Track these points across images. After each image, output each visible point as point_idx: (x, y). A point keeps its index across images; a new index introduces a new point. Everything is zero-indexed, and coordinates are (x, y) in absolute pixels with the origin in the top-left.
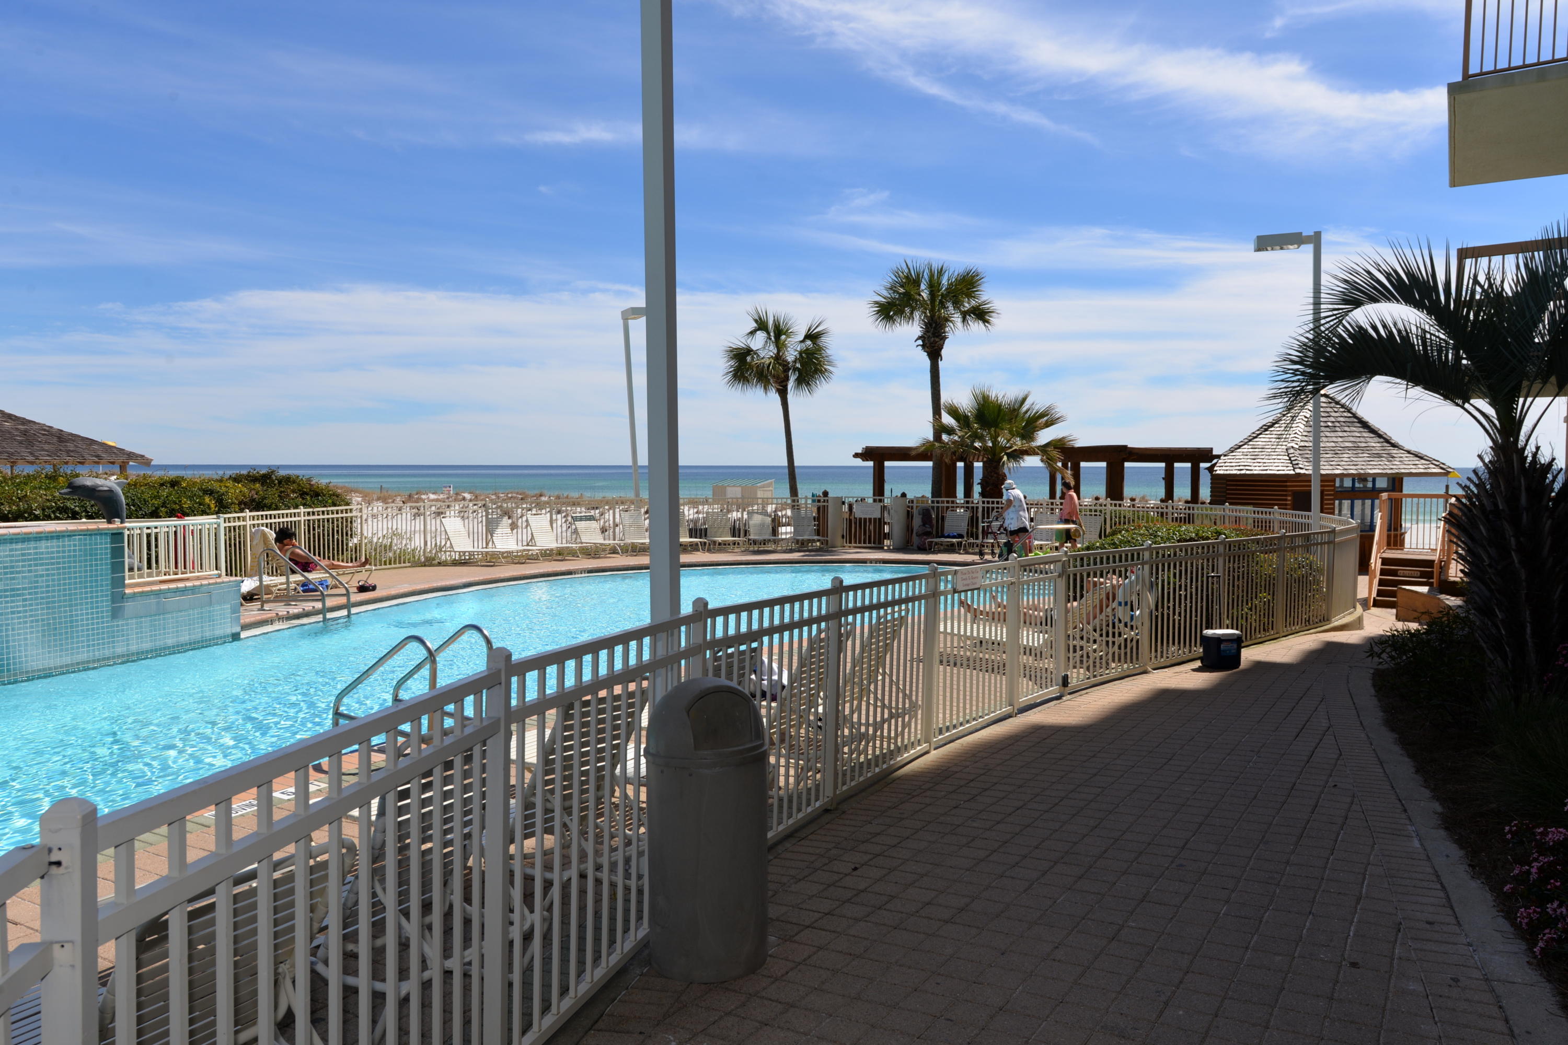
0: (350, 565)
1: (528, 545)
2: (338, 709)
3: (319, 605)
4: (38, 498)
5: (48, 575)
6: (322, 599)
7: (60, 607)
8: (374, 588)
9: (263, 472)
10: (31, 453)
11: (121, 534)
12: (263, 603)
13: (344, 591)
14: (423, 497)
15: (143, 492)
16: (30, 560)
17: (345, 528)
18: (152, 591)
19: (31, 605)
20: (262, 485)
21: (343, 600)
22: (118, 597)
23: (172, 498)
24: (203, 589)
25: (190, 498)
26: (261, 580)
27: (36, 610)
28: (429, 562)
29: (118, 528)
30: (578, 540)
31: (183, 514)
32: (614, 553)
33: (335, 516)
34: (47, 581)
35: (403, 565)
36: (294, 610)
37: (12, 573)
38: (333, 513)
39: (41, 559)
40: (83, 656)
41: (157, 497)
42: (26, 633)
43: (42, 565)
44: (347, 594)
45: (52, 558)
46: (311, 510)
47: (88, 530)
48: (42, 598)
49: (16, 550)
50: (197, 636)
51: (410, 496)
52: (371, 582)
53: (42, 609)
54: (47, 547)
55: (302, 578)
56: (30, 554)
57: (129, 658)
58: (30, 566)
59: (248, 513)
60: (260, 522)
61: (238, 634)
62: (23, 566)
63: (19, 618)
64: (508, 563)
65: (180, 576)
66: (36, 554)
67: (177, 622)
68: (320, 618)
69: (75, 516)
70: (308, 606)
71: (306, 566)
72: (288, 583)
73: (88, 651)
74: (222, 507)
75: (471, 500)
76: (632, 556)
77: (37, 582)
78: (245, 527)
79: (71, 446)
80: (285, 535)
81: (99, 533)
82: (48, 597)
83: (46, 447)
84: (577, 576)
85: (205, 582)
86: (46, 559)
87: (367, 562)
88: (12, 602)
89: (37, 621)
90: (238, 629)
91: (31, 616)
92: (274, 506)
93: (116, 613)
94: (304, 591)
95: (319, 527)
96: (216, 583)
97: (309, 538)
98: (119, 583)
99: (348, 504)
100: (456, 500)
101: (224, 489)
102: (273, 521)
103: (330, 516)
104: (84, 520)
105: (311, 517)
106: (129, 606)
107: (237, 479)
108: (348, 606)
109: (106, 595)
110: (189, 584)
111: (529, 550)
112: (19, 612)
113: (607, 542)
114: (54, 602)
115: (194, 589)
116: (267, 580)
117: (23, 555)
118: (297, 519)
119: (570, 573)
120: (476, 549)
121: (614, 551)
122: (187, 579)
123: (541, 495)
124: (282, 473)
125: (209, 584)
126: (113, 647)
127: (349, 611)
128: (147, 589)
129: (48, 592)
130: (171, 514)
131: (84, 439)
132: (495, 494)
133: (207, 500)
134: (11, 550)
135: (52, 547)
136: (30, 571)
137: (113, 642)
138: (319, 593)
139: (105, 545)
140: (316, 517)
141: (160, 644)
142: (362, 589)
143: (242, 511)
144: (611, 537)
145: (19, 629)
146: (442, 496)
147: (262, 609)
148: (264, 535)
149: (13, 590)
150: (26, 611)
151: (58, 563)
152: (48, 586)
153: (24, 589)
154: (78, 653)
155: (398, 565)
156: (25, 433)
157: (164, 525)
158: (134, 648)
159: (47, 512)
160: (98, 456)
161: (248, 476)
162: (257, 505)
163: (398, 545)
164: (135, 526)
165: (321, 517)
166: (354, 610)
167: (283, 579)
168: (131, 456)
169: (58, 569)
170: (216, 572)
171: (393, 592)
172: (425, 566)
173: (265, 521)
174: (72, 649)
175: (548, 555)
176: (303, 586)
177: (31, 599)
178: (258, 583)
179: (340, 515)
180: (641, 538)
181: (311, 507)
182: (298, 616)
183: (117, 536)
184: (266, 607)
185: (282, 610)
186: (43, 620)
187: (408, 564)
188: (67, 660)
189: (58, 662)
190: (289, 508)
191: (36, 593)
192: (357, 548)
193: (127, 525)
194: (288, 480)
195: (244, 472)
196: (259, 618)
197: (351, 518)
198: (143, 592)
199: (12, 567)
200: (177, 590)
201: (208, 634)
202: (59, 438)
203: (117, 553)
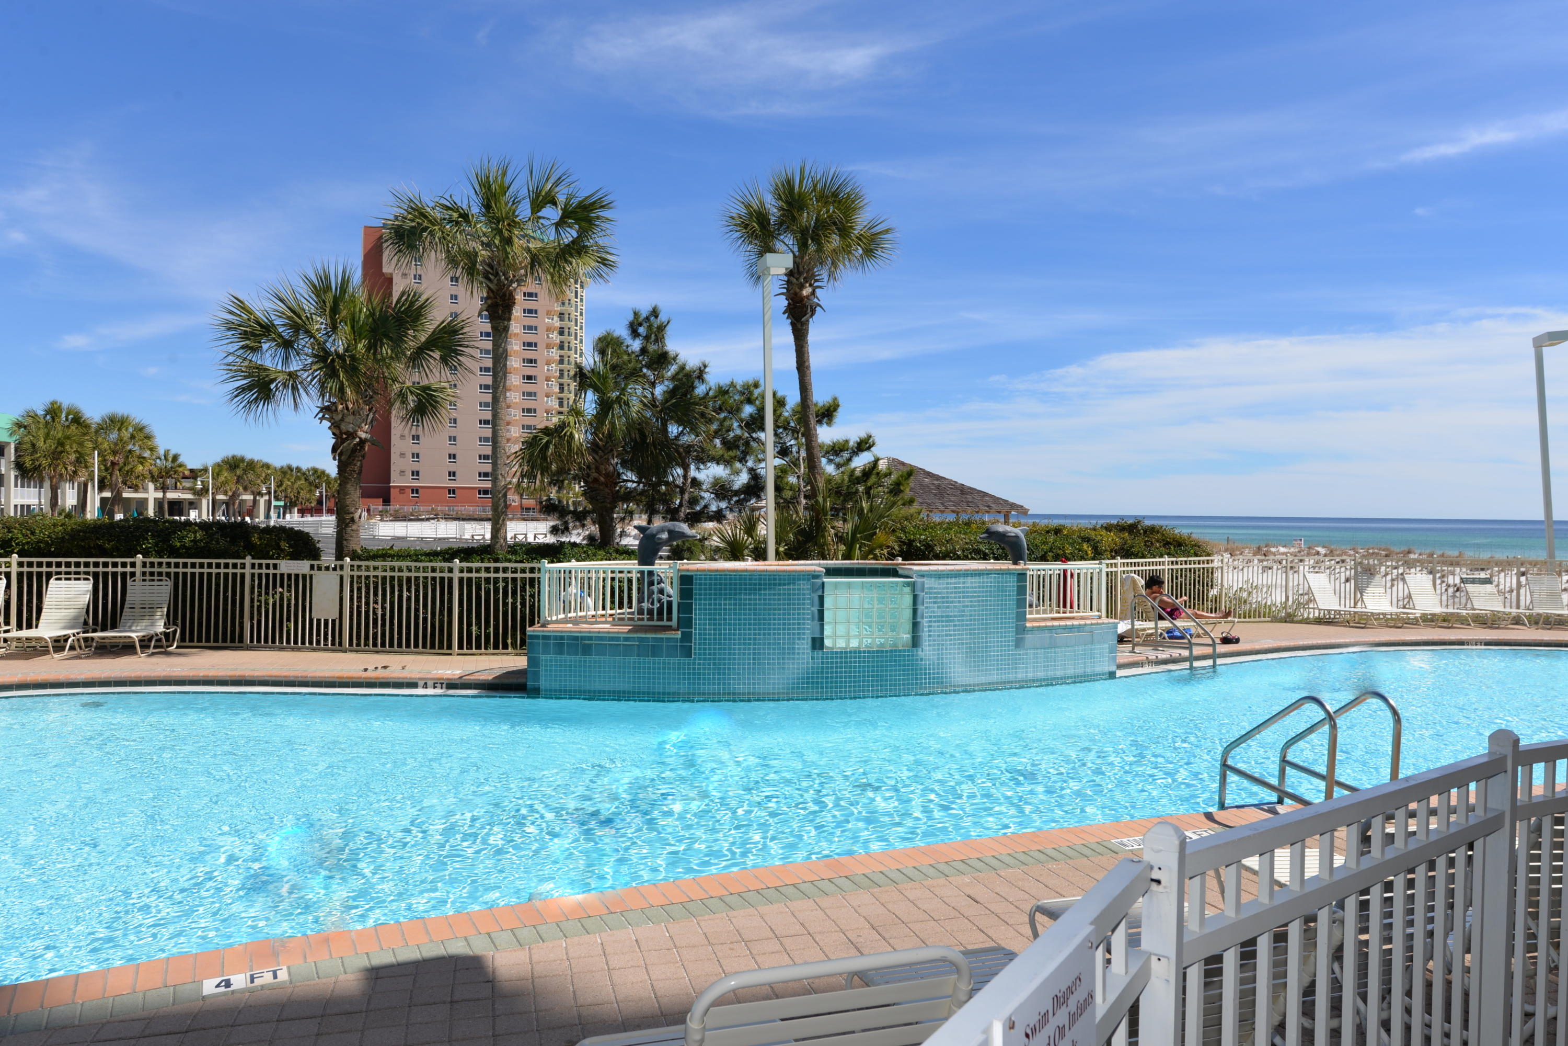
0: (1213, 615)
1: (1404, 607)
2: (1225, 761)
3: (1186, 653)
4: (961, 541)
5: (971, 606)
6: (1190, 646)
7: (979, 634)
8: (1237, 641)
9: (1130, 521)
10: (942, 504)
11: (1025, 574)
12: (1134, 645)
13: (1210, 642)
14: (1273, 550)
15: (1034, 539)
16: (960, 593)
17: (1205, 579)
18: (1046, 626)
19: (959, 630)
20: (1129, 533)
21: (1209, 650)
22: (1021, 630)
23: (1057, 544)
24: (1087, 628)
25: (1072, 544)
26: (1133, 624)
27: (963, 635)
28: (1289, 619)
29: (1023, 569)
30: (1469, 606)
31: (1065, 558)
32: (1517, 624)
33: (1197, 566)
34: (971, 611)
35: (1262, 619)
36: (1163, 656)
37: (947, 602)
38: (1195, 563)
39: (967, 592)
40: (994, 678)
41: (1044, 543)
42: (955, 654)
43: (968, 597)
44: (1214, 645)
45: (975, 592)
46: (1174, 559)
47: (1001, 570)
48: (967, 625)
49: (951, 583)
50: (1080, 671)
51: (1259, 548)
52: (1234, 634)
53: (967, 634)
54: (972, 583)
55: (1171, 625)
56: (959, 588)
57: (1024, 684)
58: (959, 597)
59: (1119, 560)
60: (1130, 569)
61: (1114, 673)
62: (955, 597)
63: (951, 640)
64: (1381, 626)
65: (1068, 615)
66: (964, 587)
67: (1065, 656)
68: (1187, 665)
69: (985, 557)
70: (1176, 653)
71: (1174, 613)
72: (1156, 628)
73: (997, 674)
74: (1097, 555)
75: (1325, 555)
76: (1543, 628)
77: (963, 611)
78: (1116, 572)
79: (969, 498)
80: (1154, 582)
81: (1008, 572)
82: (971, 625)
83: (953, 498)
84: (1470, 647)
85: (1088, 622)
86: (971, 592)
87: (1227, 614)
88: (947, 626)
89: (963, 644)
90: (1113, 668)
91: (959, 639)
92: (1140, 554)
93: (1019, 643)
94: (1170, 638)
95: (1181, 576)
96: (1097, 624)
97: (1172, 587)
98: (1021, 617)
99: (1209, 555)
100: (1308, 554)
101: (1099, 537)
102: (1140, 568)
103: (1193, 566)
104: (992, 561)
105: (1175, 567)
106: (1028, 637)
107: (1108, 528)
108: (1214, 656)
109: (1012, 627)
110: (1076, 623)
111: (1408, 614)
112: (951, 635)
113: (1508, 610)
114: (975, 629)
115: (1079, 628)
116: (1138, 625)
117: (955, 588)
118: (1162, 567)
119: (1461, 643)
120: (1342, 608)
121: (1517, 621)
122: (1073, 618)
123: (1409, 552)
124: (1148, 523)
125: (1092, 624)
126: (1016, 673)
127: (1215, 662)
128: (1043, 624)
129: (971, 620)
130: (1057, 558)
131: (979, 492)
132: (1354, 549)
133: (1085, 546)
134: (947, 584)
135: (975, 582)
136: (959, 602)
137: (1016, 668)
138: (1186, 641)
139: (1012, 582)
140: (1179, 567)
141: (1050, 674)
142: (1226, 641)
143: (1113, 558)
144: (1514, 604)
145: (951, 649)
146: (1292, 550)
147: (1133, 651)
148: (1134, 581)
149: (947, 616)
150: (955, 635)
151: (979, 597)
152: (971, 615)
153: (955, 616)
154: (990, 675)
155: (1257, 619)
156: (938, 487)
157: (1055, 568)
158: (1031, 675)
159: (966, 553)
160: (989, 507)
161: (1118, 525)
162: (1126, 552)
163: (1256, 598)
164: (1033, 568)
165: (1184, 566)
166: (1219, 661)
167: (1151, 625)
168: (1013, 506)
169: (979, 601)
170: (1097, 613)
171: (1257, 646)
172: (1286, 622)
173: (1133, 568)
174: (986, 670)
175: (1430, 620)
176: (1168, 632)
177: (959, 625)
178: (1130, 627)
179: (1201, 566)
180: (1557, 609)
181: (1174, 556)
182: (1165, 662)
183: (1022, 576)
184: (1137, 650)
185: (1152, 655)
186: (967, 644)
187: (1267, 619)
188: (983, 680)
189: (977, 680)
190: (1154, 557)
191: (963, 620)
192: (1216, 599)
193: (1027, 566)
194: (1152, 530)
195: (1115, 522)
196: (1131, 660)
197: (1212, 568)
198: (1039, 627)
199: (948, 597)
200: (1066, 628)
201: (1089, 670)
202: (962, 491)
203: (1021, 590)
